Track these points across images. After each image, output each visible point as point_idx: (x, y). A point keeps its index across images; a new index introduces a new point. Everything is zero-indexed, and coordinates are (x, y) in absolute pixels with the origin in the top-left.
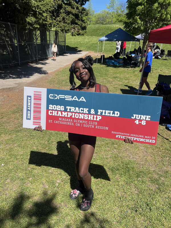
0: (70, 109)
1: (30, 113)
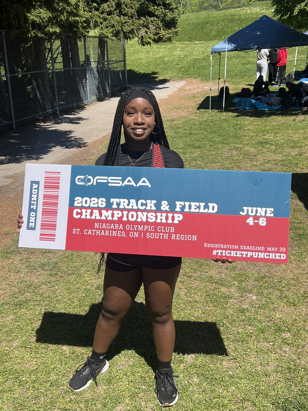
0: (118, 204)
1: (36, 217)
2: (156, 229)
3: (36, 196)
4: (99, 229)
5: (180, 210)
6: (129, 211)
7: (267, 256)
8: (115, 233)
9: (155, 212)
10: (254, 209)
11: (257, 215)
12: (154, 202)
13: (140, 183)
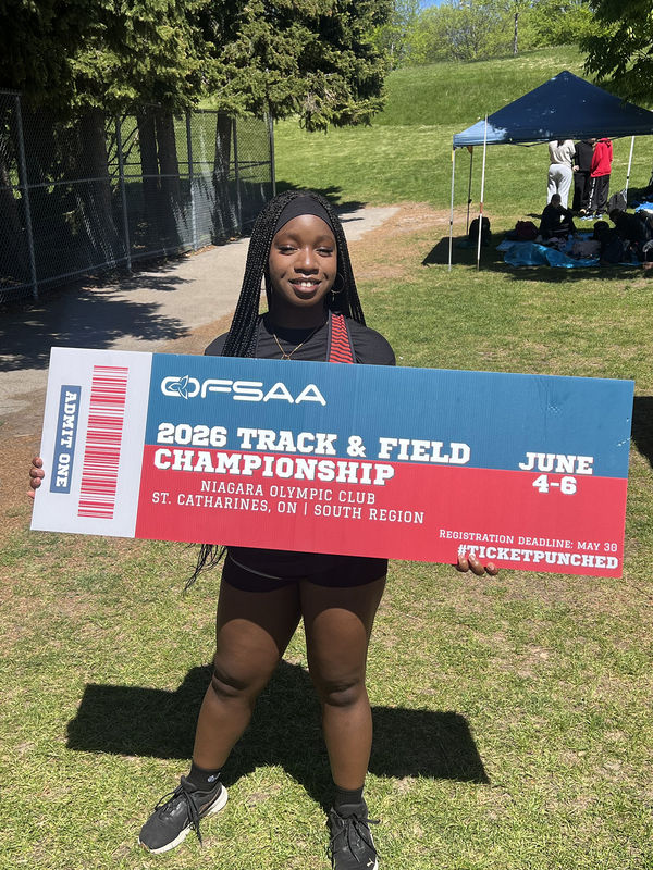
0: (254, 441)
1: (71, 464)
2: (335, 496)
3: (72, 418)
4: (210, 494)
5: (387, 456)
6: (277, 455)
7: (576, 560)
8: (245, 505)
9: (334, 459)
10: (551, 457)
11: (557, 470)
12: (333, 437)
13: (303, 397)
